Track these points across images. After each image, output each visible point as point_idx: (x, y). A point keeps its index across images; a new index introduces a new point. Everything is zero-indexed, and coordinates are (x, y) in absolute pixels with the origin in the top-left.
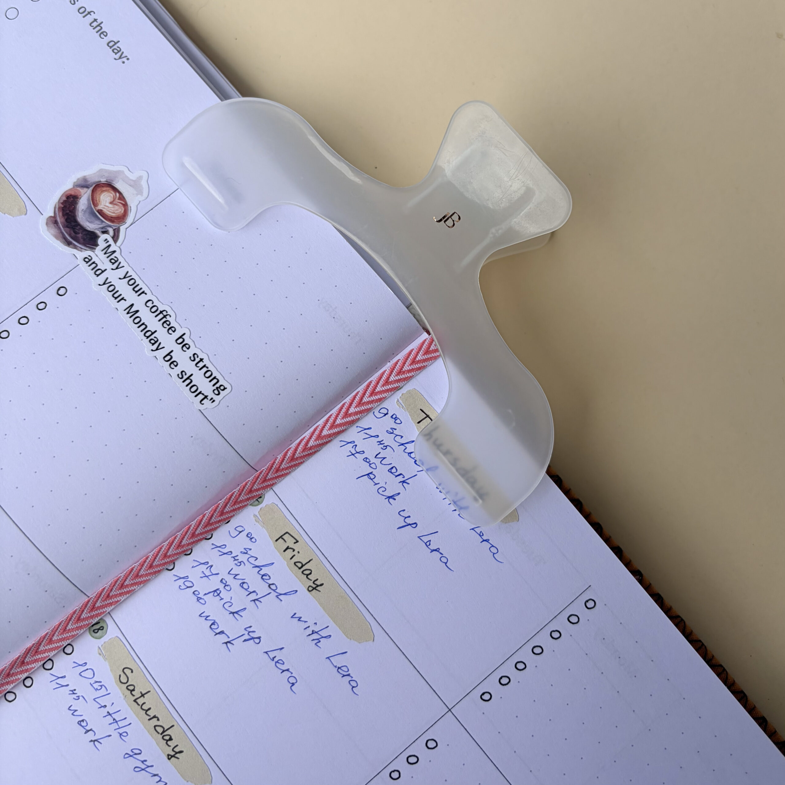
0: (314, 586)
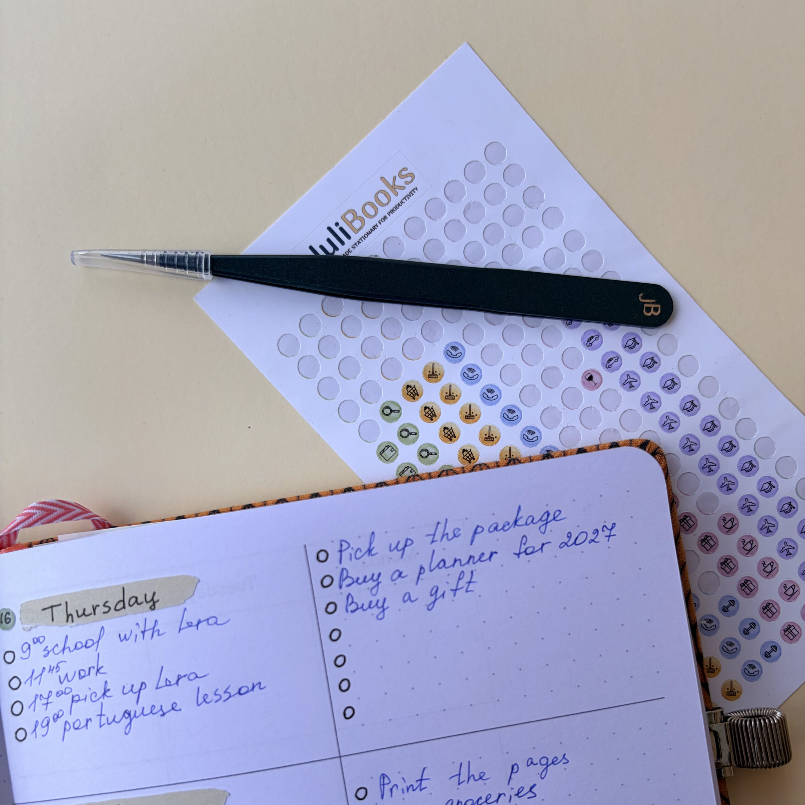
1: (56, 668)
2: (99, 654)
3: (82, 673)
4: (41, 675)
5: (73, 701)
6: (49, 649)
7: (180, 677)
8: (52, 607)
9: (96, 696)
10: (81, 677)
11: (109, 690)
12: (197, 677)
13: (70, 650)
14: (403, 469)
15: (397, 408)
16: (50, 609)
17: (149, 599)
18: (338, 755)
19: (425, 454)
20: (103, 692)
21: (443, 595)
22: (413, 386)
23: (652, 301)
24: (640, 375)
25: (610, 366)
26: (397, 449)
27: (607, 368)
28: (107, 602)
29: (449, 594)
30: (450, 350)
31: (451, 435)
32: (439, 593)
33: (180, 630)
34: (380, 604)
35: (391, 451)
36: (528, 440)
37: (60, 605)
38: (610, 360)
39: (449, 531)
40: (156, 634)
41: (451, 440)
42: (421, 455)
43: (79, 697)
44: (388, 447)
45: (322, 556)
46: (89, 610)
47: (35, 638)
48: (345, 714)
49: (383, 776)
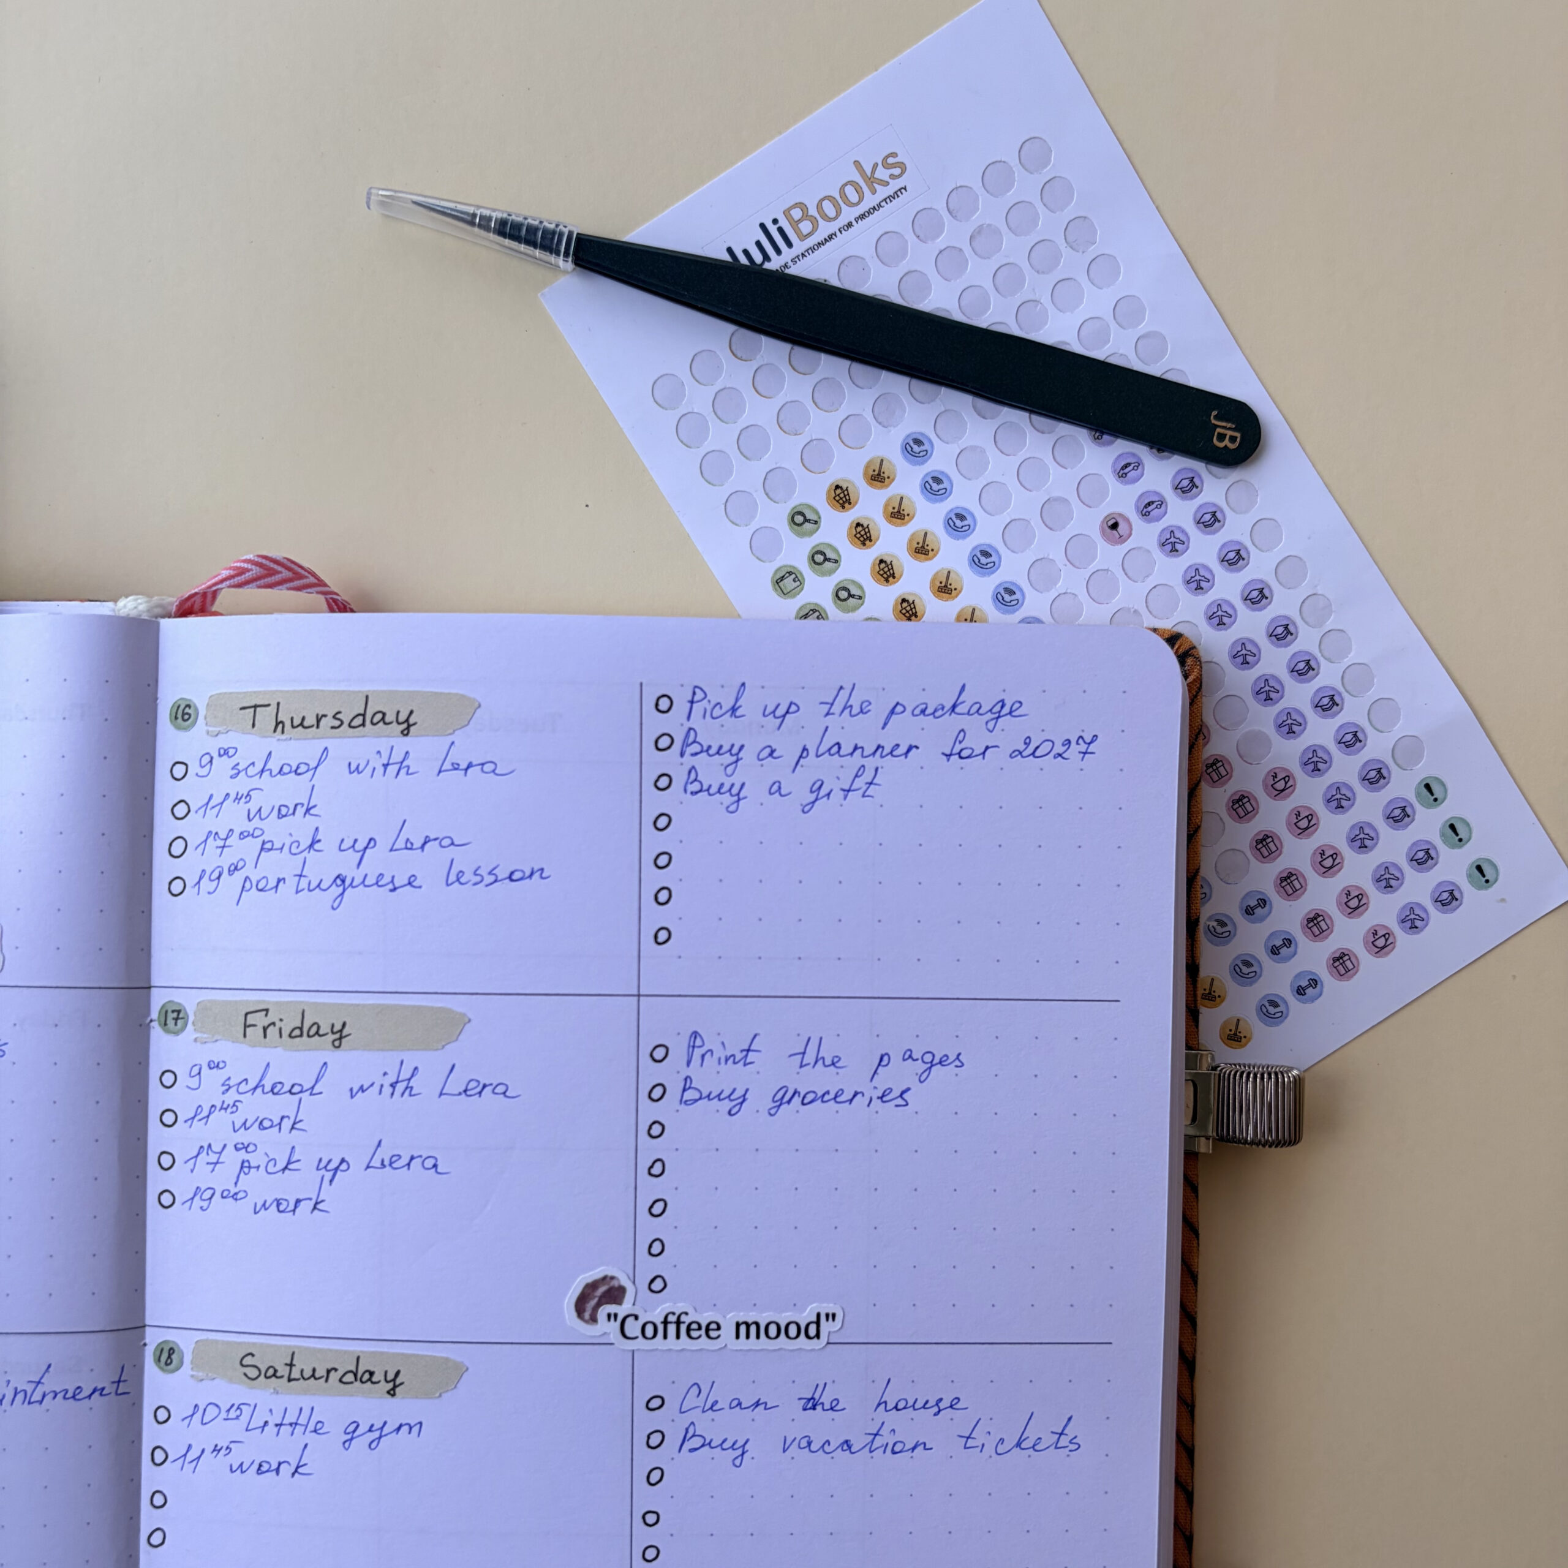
0: (338, 1036)
1: (246, 798)
2: (313, 786)
3: (284, 811)
4: (222, 803)
5: (262, 849)
6: (240, 767)
7: (428, 839)
8: (255, 707)
9: (298, 847)
10: (280, 816)
11: (319, 841)
12: (452, 844)
13: (271, 773)
14: (807, 612)
15: (814, 517)
16: (253, 709)
17: (402, 718)
18: (636, 992)
19: (843, 594)
20: (309, 842)
21: (828, 795)
22: (844, 488)
23: (1229, 425)
24: (1190, 534)
25: (1147, 514)
26: (804, 579)
27: (1143, 515)
28: (339, 713)
29: (837, 795)
30: (912, 444)
31: (888, 573)
32: (823, 792)
33: (440, 772)
34: (735, 791)
35: (794, 581)
36: (1002, 601)
37: (268, 705)
38: (1149, 504)
39: (855, 702)
40: (403, 771)
41: (887, 580)
42: (837, 596)
43: (273, 845)
44: (790, 573)
45: (664, 704)
46: (310, 720)
47: (223, 748)
48: (656, 937)
49: (695, 1034)
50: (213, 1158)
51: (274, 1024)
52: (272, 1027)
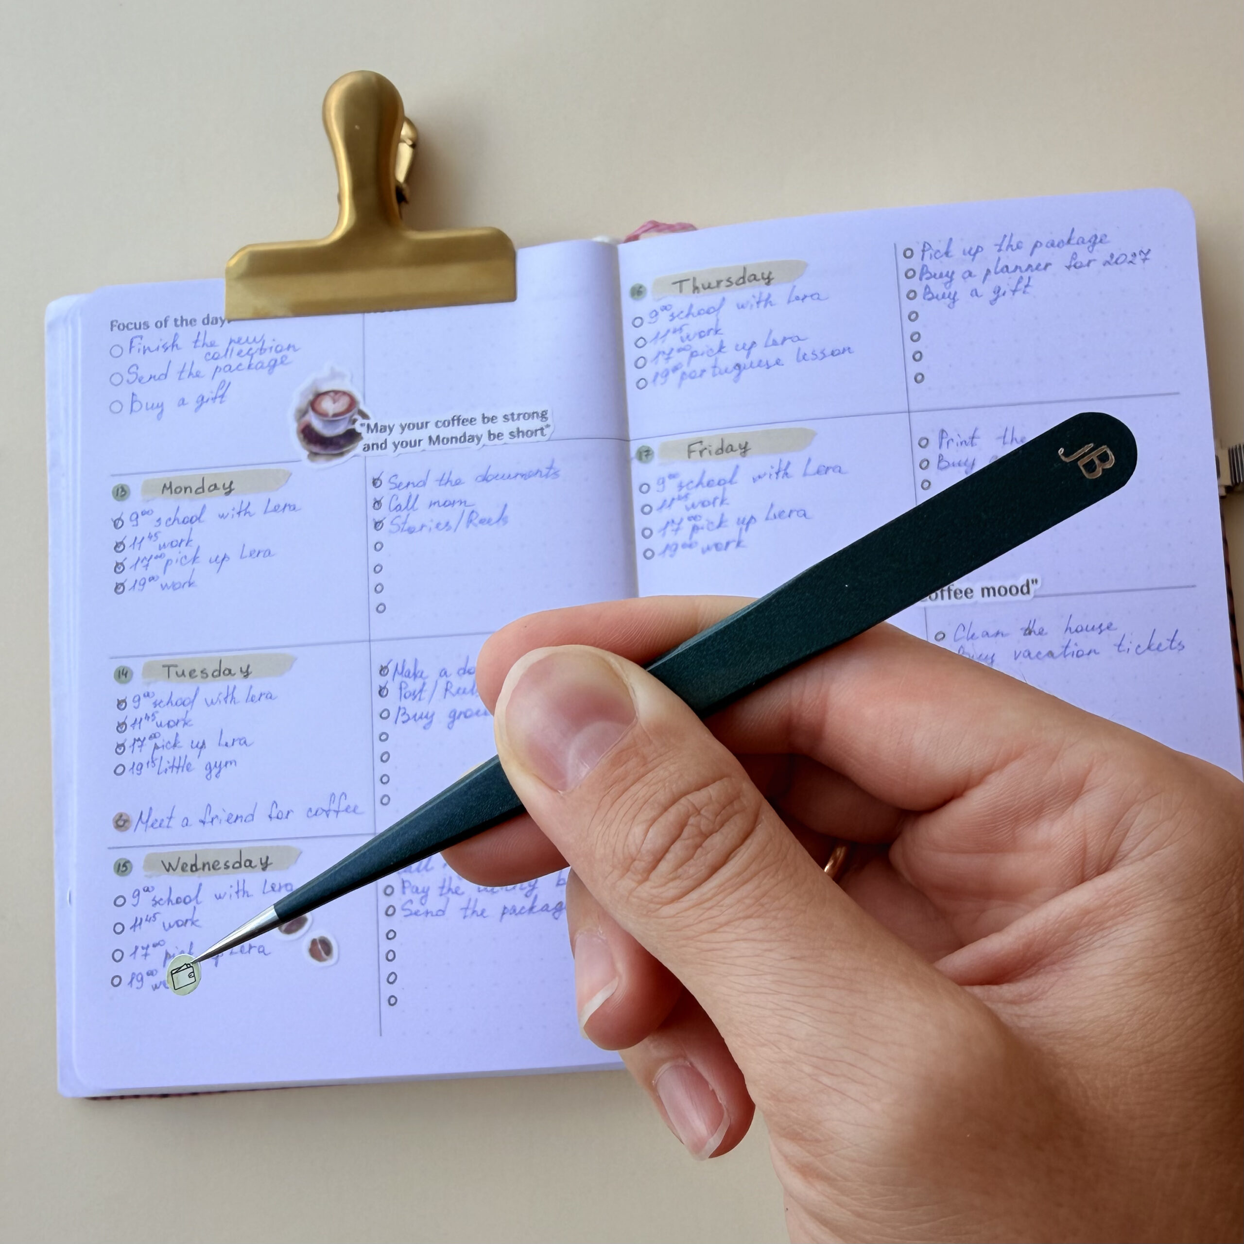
0: (743, 450)
1: (679, 330)
2: (719, 318)
3: (702, 334)
4: (666, 335)
5: (691, 356)
6: (675, 315)
7: (785, 339)
8: (681, 281)
9: (712, 352)
10: (701, 337)
11: (724, 347)
12: (799, 339)
13: (693, 315)
16: (679, 284)
17: (766, 276)
18: (907, 410)
20: (718, 349)
21: (1004, 294)
28: (730, 278)
29: (1009, 294)
32: (1001, 292)
33: (789, 302)
34: (952, 297)
37: (688, 280)
39: (1014, 243)
40: (769, 305)
43: (697, 353)
45: (908, 253)
46: (714, 284)
47: (663, 306)
48: (916, 379)
49: (943, 431)
50: (675, 527)
51: (706, 449)
52: (705, 451)
